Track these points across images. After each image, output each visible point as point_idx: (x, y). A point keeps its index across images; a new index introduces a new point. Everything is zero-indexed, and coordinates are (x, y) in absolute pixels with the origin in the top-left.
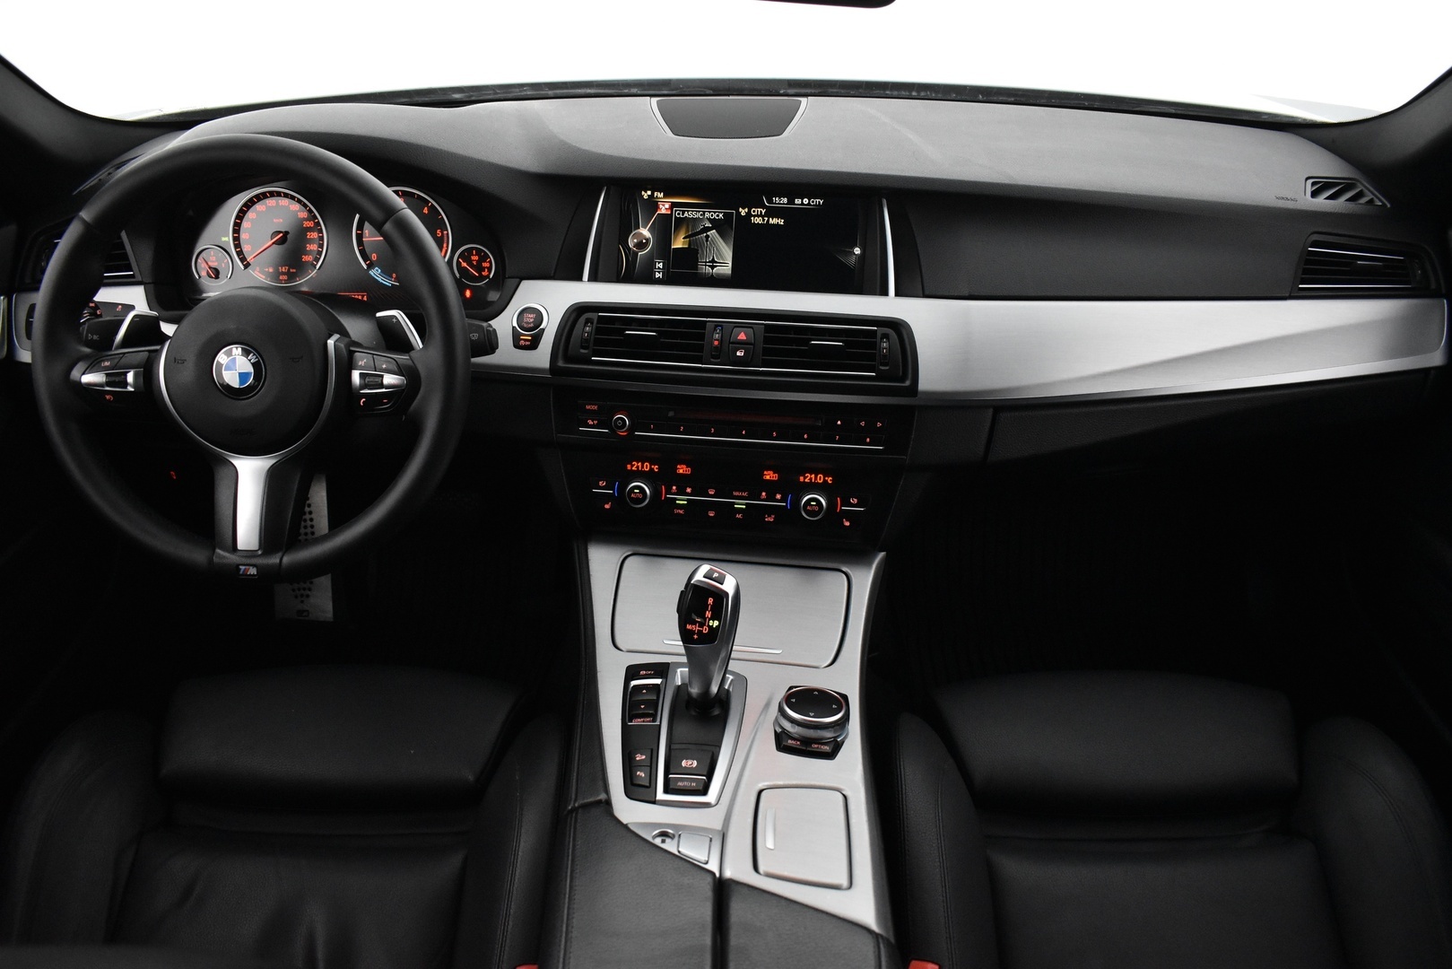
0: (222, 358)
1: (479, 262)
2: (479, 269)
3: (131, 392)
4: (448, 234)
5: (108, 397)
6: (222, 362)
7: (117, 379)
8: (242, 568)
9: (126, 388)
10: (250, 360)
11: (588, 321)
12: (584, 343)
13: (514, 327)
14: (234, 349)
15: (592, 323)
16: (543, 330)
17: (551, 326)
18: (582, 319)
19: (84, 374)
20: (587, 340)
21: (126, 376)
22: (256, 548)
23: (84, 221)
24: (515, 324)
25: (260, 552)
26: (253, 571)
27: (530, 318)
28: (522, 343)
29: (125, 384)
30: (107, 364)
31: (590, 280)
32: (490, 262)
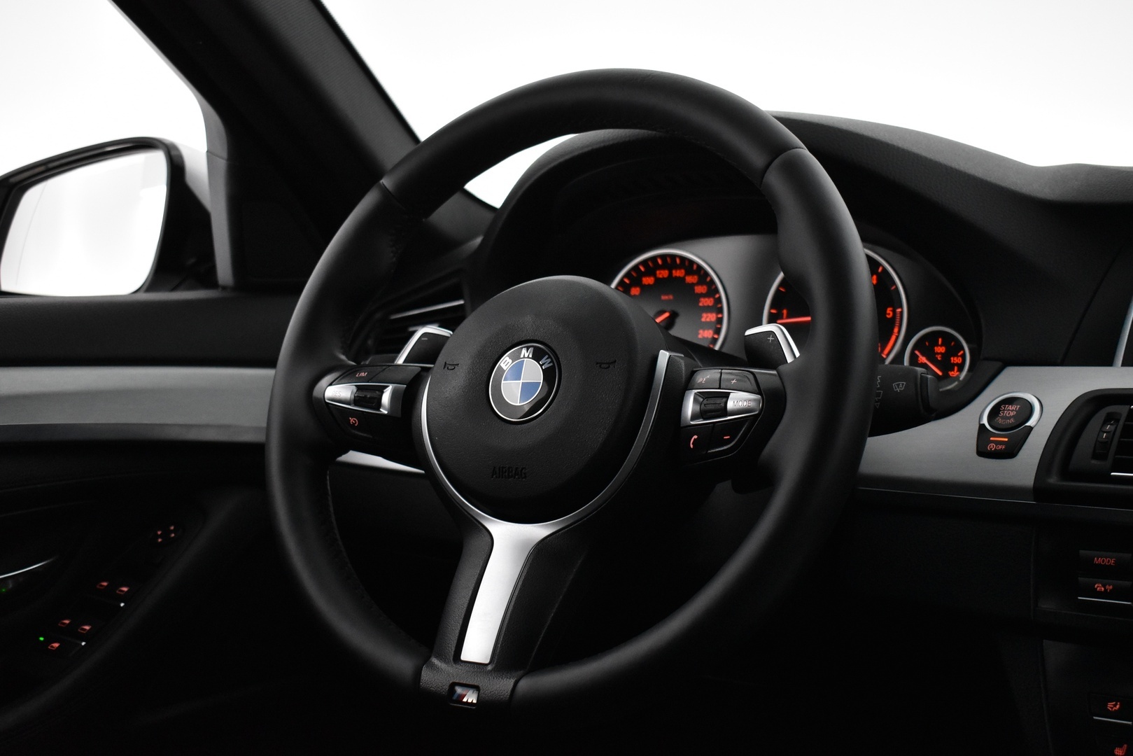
0: (506, 363)
1: (946, 356)
2: (946, 366)
3: (384, 415)
4: (902, 313)
5: (352, 420)
6: (505, 368)
7: (368, 397)
8: (459, 690)
9: (378, 409)
10: (541, 366)
11: (1109, 418)
12: (1100, 451)
13: (982, 427)
14: (524, 351)
15: (1117, 421)
16: (1031, 428)
17: (1042, 424)
18: (1102, 414)
19: (331, 385)
20: (1105, 445)
21: (383, 393)
22: (487, 661)
23: (384, 189)
24: (985, 421)
25: (489, 668)
26: (471, 698)
27: (1011, 410)
28: (992, 447)
29: (378, 404)
30: (363, 374)
31: (1123, 365)
32: (964, 356)
